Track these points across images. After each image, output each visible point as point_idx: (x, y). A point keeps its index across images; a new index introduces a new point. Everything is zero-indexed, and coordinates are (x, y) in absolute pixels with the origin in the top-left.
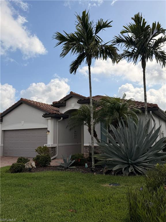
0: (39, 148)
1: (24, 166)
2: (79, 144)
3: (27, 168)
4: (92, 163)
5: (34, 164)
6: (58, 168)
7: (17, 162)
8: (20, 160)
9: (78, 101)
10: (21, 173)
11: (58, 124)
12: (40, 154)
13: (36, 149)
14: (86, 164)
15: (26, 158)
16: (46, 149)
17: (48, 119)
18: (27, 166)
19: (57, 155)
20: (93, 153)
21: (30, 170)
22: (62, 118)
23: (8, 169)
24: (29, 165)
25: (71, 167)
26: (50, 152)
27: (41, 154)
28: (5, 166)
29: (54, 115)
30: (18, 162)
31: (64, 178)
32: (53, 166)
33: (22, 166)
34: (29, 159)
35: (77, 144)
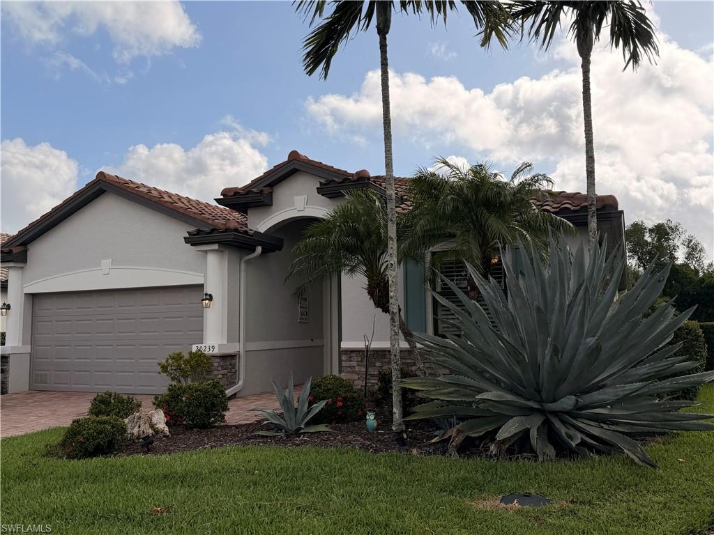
0: (172, 359)
1: (124, 429)
2: (317, 342)
3: (133, 434)
4: (392, 413)
5: (160, 419)
6: (261, 433)
7: (91, 412)
8: (104, 404)
9: (319, 186)
10: (111, 460)
11: (246, 271)
12: (179, 381)
13: (164, 361)
14: (370, 417)
15: (125, 397)
16: (200, 363)
17: (206, 252)
18: (135, 427)
19: (241, 383)
20: (395, 375)
21: (147, 444)
22: (259, 249)
23: (56, 440)
24: (142, 422)
25: (313, 429)
26: (216, 373)
27: (182, 379)
28: (39, 429)
29: (230, 237)
30: (95, 411)
31: (299, 474)
32: (237, 427)
33: (113, 427)
34: (137, 399)
35: (307, 343)
